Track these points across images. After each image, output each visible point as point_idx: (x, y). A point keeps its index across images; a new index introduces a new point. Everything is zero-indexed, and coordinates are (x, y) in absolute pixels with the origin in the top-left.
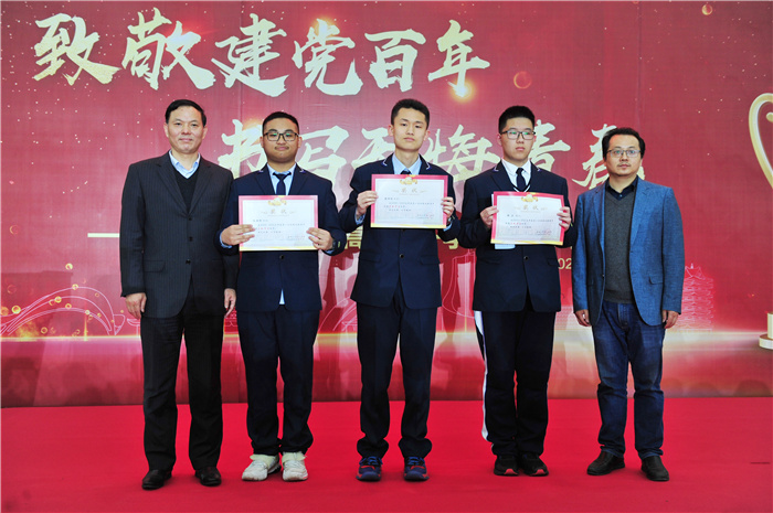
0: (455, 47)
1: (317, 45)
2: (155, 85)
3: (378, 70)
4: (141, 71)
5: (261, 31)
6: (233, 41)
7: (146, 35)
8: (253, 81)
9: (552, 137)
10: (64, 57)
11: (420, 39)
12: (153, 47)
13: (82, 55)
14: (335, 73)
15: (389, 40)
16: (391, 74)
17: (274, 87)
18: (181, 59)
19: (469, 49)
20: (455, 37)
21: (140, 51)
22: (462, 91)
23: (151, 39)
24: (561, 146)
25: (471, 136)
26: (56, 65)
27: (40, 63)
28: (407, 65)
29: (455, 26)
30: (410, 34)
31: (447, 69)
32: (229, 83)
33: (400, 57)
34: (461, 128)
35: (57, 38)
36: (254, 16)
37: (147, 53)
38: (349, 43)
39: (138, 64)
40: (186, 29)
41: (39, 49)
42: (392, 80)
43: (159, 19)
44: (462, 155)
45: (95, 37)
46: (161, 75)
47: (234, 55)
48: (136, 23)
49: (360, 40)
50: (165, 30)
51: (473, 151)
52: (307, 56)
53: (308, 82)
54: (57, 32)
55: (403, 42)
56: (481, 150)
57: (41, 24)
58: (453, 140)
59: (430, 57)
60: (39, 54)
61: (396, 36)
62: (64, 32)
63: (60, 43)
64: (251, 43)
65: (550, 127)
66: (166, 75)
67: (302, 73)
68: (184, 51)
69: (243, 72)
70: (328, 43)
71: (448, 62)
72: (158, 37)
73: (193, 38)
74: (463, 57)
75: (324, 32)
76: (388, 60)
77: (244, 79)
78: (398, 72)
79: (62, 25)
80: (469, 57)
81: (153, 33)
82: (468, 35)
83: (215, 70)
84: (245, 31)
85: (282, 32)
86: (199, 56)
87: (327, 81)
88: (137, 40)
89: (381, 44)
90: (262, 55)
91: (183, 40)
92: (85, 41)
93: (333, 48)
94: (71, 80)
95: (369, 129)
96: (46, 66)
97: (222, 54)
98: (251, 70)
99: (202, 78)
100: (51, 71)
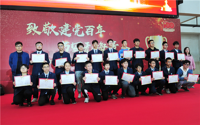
0: (100, 29)
1: (77, 28)
2: (48, 35)
3: (87, 32)
4: (46, 33)
5: (67, 26)
6: (62, 27)
7: (47, 26)
8: (66, 34)
9: (116, 43)
10: (32, 30)
11: (94, 27)
12: (48, 28)
13: (35, 30)
14: (80, 33)
15: (88, 27)
16: (89, 33)
17: (69, 35)
18: (53, 30)
19: (102, 29)
20: (99, 27)
21: (45, 29)
22: (101, 36)
23: (47, 27)
24: (117, 45)
25: (103, 43)
26: (31, 32)
27: (28, 31)
28: (92, 31)
29: (100, 25)
30: (92, 26)
31: (98, 32)
32: (61, 35)
33: (91, 30)
34: (101, 42)
35: (31, 27)
36: (65, 23)
37: (47, 29)
38: (82, 28)
39: (45, 31)
40: (53, 25)
41: (27, 29)
42: (90, 34)
43: (49, 24)
44: (101, 46)
45: (37, 27)
46: (49, 33)
47: (62, 30)
48: (45, 24)
49: (84, 27)
50: (50, 25)
51: (103, 46)
52: (75, 30)
53: (75, 34)
54: (31, 26)
55: (91, 28)
56: (105, 46)
57: (28, 25)
58: (100, 44)
59: (96, 30)
60: (27, 30)
61: (90, 27)
62: (32, 26)
63: (31, 28)
64: (65, 28)
65: (115, 42)
66: (50, 33)
67: (74, 33)
68: (53, 29)
69: (64, 33)
70: (78, 28)
71: (99, 31)
72: (49, 27)
73: (55, 27)
74: (101, 30)
75: (78, 26)
76: (88, 31)
77: (64, 34)
78: (90, 33)
79: (31, 25)
80: (102, 30)
81: (48, 26)
82: (102, 27)
83: (59, 32)
84: (64, 25)
85: (70, 26)
86: (56, 30)
87: (78, 34)
88: (45, 27)
89: (87, 28)
90: (67, 30)
91: (53, 27)
92: (36, 27)
93: (79, 28)
94: (33, 34)
95: (86, 42)
96: (29, 32)
97: (60, 30)
98: (65, 32)
99: (57, 34)
100: (30, 33)
